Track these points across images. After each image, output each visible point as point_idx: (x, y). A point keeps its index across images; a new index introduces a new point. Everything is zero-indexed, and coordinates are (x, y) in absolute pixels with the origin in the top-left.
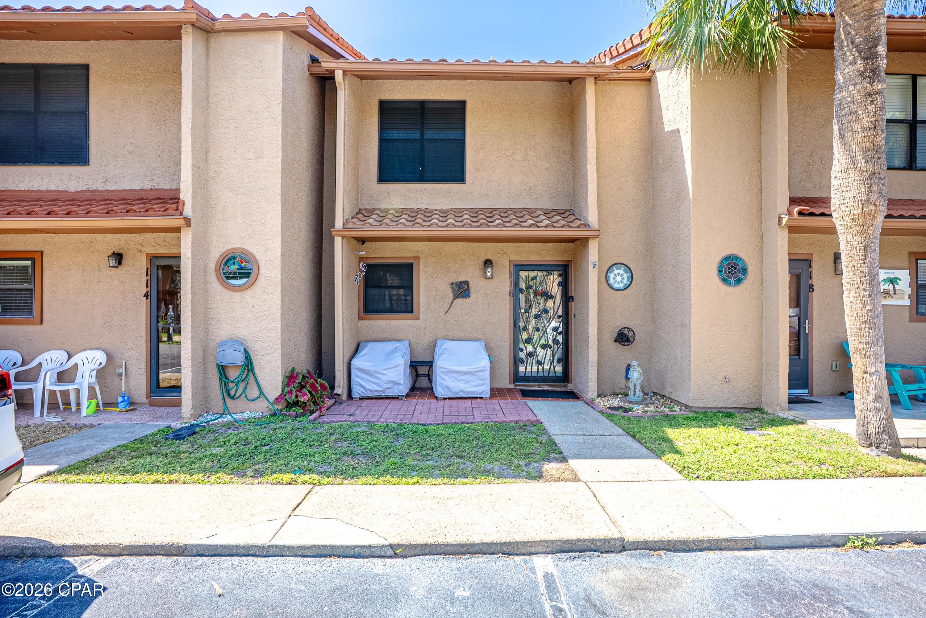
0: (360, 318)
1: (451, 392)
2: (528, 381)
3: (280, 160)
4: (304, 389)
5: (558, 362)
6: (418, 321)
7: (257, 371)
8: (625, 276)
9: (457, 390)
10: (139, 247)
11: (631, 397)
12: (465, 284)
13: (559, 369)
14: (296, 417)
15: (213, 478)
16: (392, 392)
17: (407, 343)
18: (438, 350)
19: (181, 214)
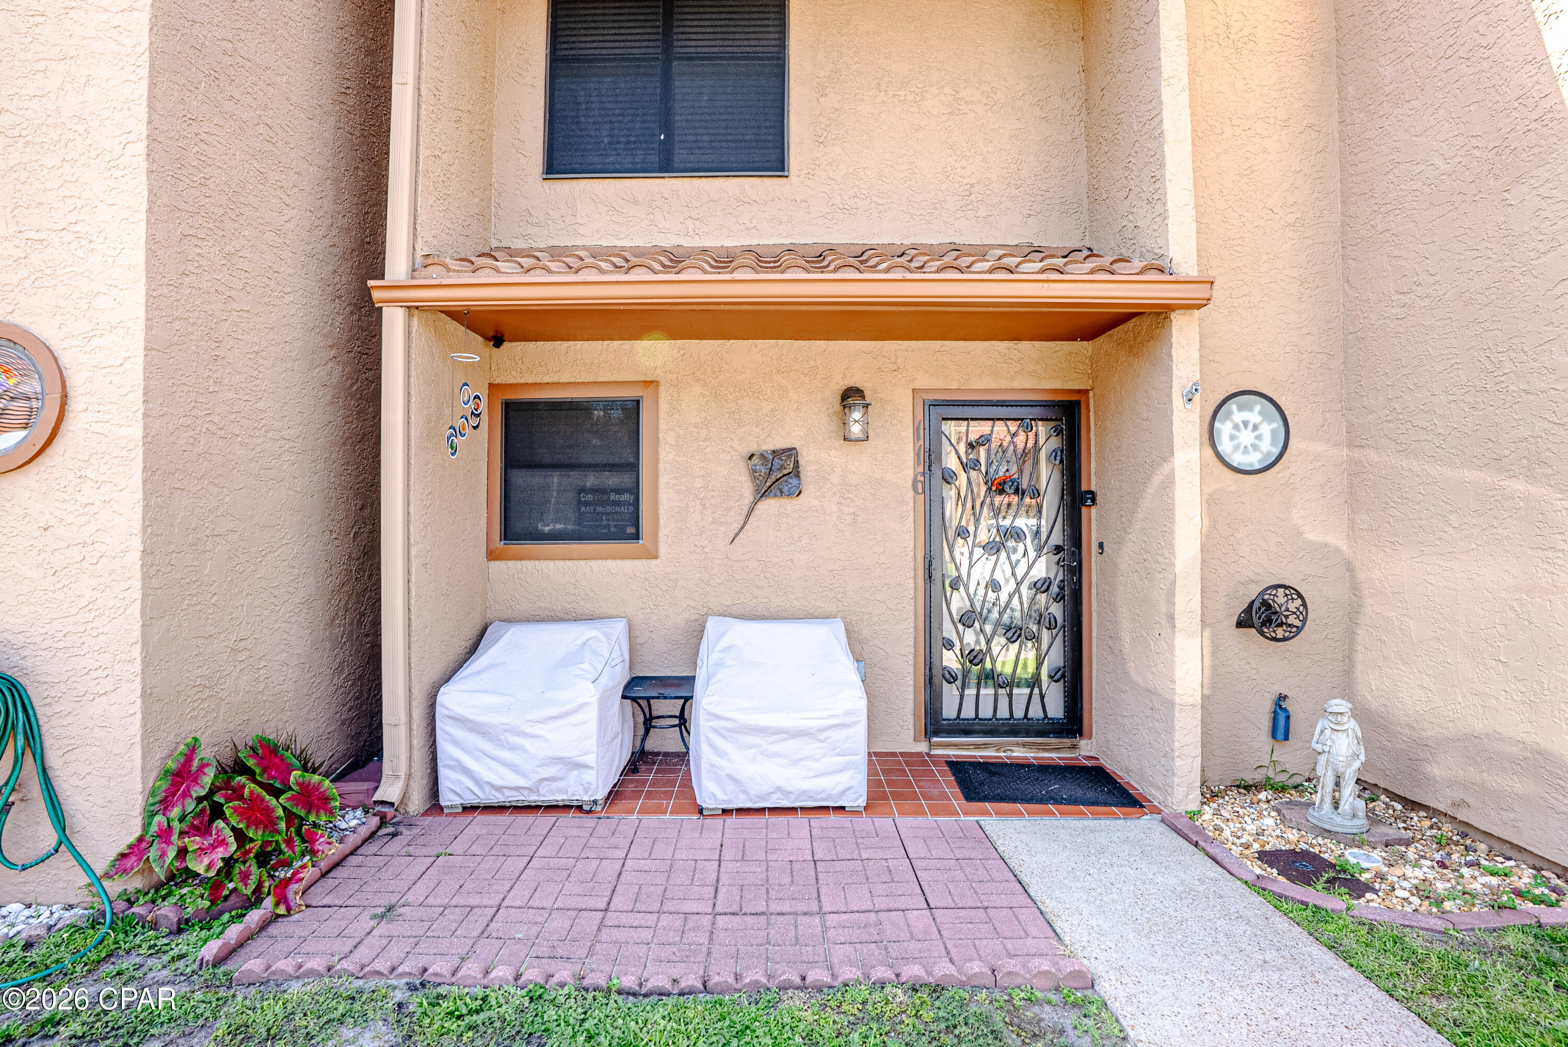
0: (492, 555)
1: (745, 792)
2: (967, 732)
4: (220, 823)
5: (1051, 677)
6: (653, 562)
8: (1266, 429)
9: (765, 789)
12: (789, 457)
13: (1055, 698)
16: (560, 791)
17: (619, 628)
18: (709, 654)
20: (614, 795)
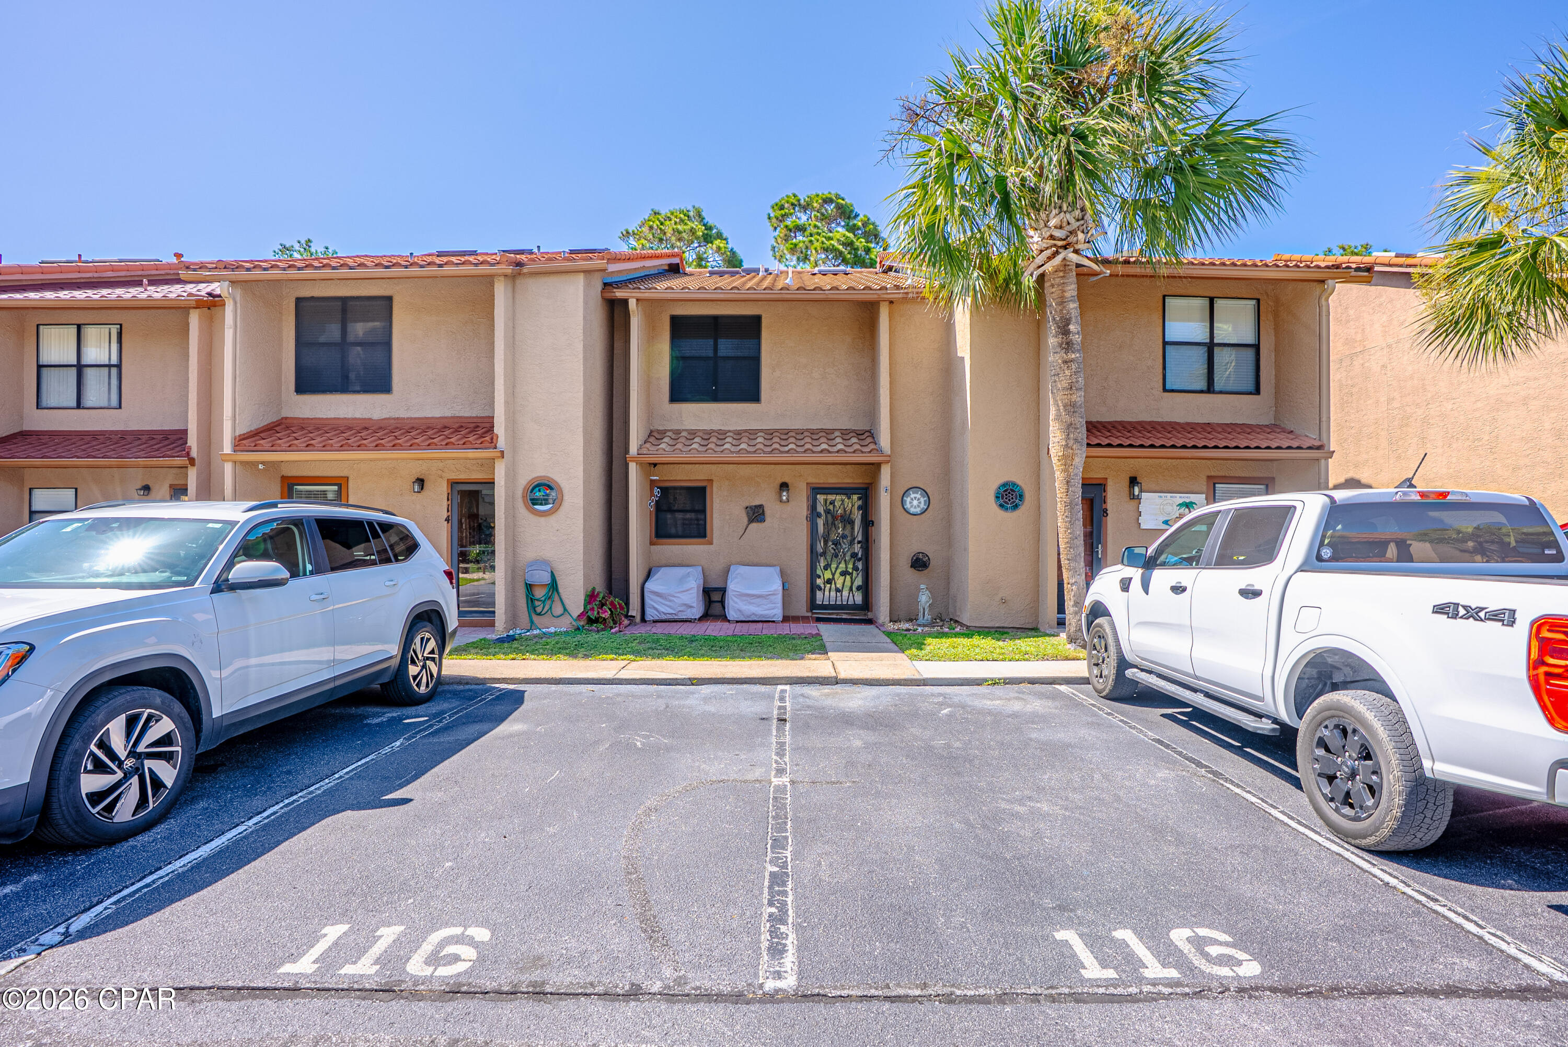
0: (652, 543)
1: (743, 615)
2: (825, 609)
3: (581, 394)
4: (604, 607)
5: (857, 590)
6: (711, 546)
7: (561, 590)
8: (922, 500)
9: (749, 613)
10: (440, 472)
11: (921, 621)
12: (760, 508)
13: (858, 598)
14: (598, 631)
15: (555, 658)
16: (684, 615)
17: (700, 568)
18: (731, 576)
19: (495, 448)
20: (700, 619)
